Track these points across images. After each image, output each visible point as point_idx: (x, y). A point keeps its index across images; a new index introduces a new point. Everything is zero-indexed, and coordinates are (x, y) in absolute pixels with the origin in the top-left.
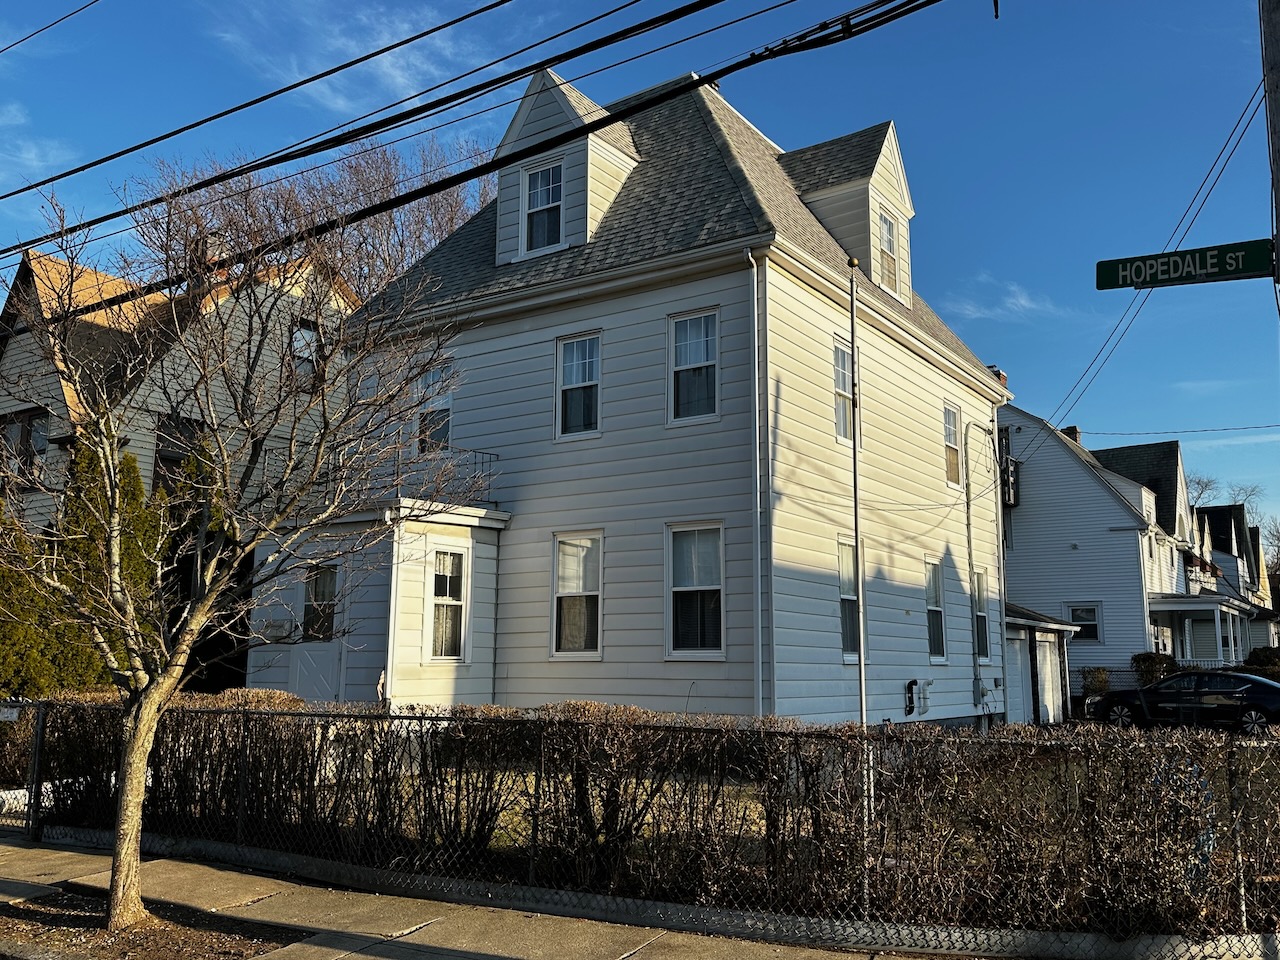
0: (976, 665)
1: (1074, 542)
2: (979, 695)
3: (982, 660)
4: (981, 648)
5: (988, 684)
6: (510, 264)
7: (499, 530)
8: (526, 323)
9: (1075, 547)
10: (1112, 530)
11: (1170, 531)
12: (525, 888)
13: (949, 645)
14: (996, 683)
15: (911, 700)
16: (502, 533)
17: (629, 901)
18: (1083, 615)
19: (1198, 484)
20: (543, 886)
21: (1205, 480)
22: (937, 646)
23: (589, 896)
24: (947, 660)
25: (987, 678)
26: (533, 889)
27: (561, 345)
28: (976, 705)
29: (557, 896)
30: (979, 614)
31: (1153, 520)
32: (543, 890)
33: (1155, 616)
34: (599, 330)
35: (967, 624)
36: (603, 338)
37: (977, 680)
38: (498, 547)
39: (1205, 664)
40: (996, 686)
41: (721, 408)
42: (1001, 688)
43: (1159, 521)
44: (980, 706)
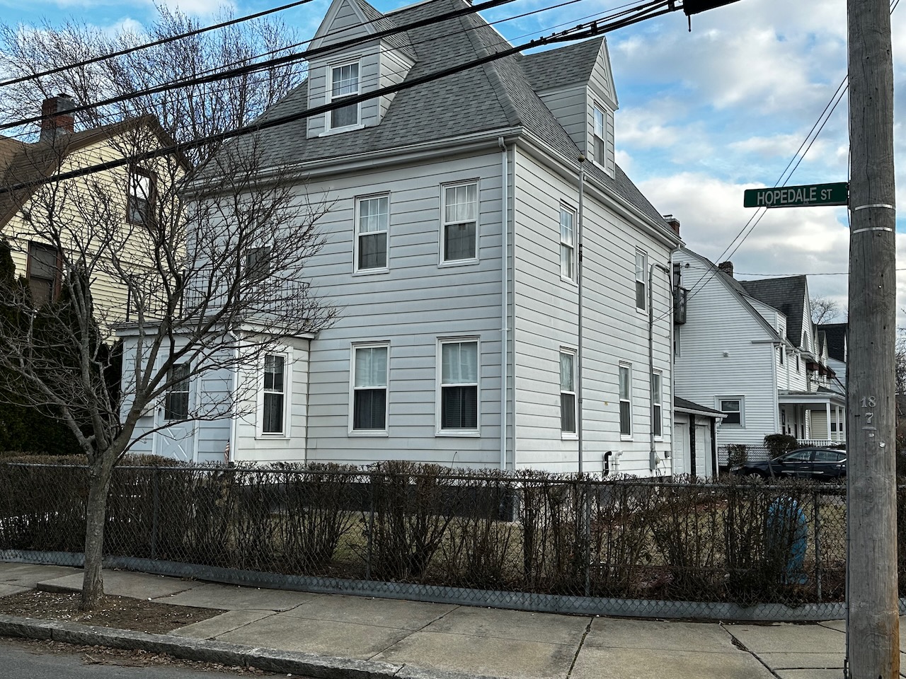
0: (652, 442)
1: (725, 351)
2: (653, 463)
3: (657, 438)
4: (656, 430)
5: (660, 455)
6: (318, 137)
7: (310, 340)
8: (332, 185)
9: (726, 355)
10: (754, 343)
11: (797, 345)
12: (363, 581)
13: (633, 428)
14: (666, 454)
15: (607, 466)
16: (312, 342)
17: (434, 587)
18: (730, 406)
19: (822, 305)
20: (375, 580)
21: (828, 303)
22: (625, 428)
23: (408, 585)
24: (632, 437)
25: (660, 450)
26: (369, 582)
27: (358, 202)
28: (651, 470)
29: (386, 586)
30: (656, 404)
31: (784, 335)
32: (376, 582)
33: (783, 407)
34: (387, 192)
35: (647, 412)
36: (392, 198)
37: (652, 452)
38: (309, 352)
39: (818, 444)
40: (666, 457)
41: (479, 254)
42: (669, 458)
43: (788, 337)
44: (654, 471)
